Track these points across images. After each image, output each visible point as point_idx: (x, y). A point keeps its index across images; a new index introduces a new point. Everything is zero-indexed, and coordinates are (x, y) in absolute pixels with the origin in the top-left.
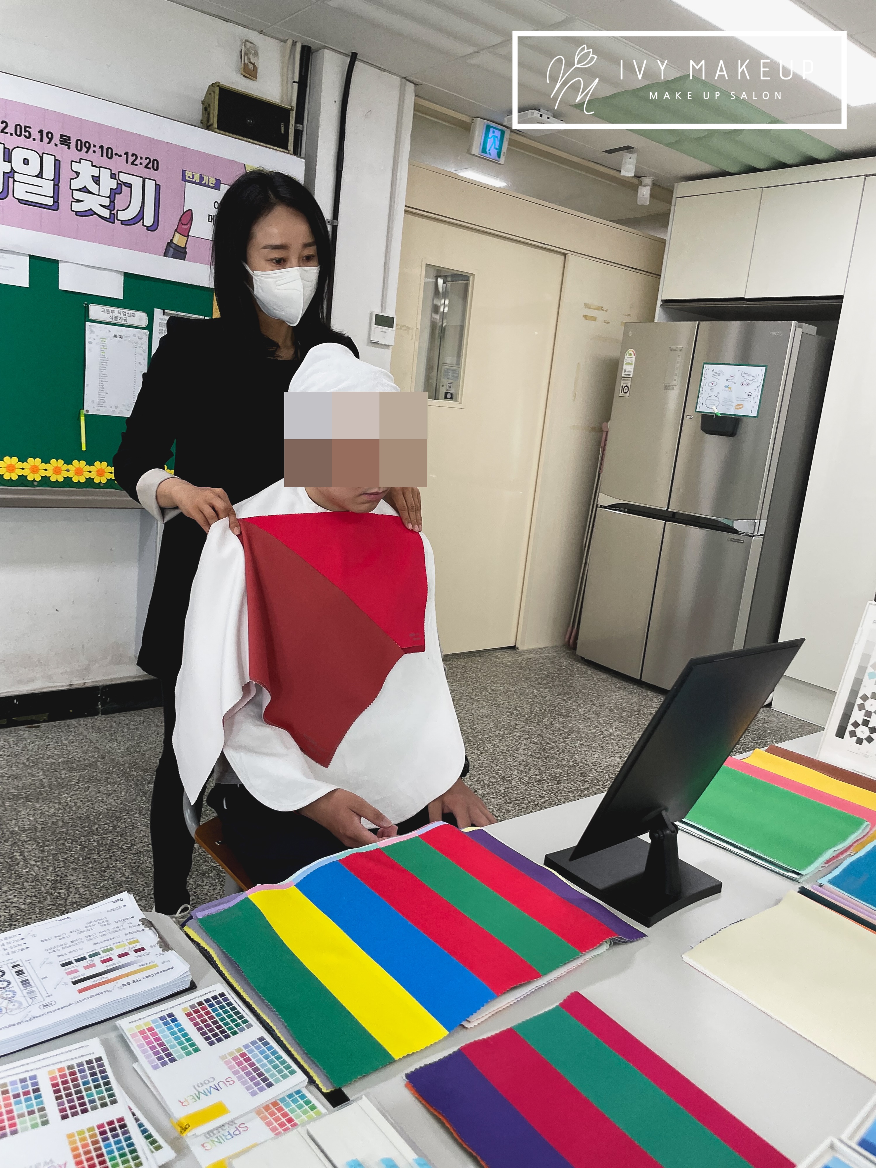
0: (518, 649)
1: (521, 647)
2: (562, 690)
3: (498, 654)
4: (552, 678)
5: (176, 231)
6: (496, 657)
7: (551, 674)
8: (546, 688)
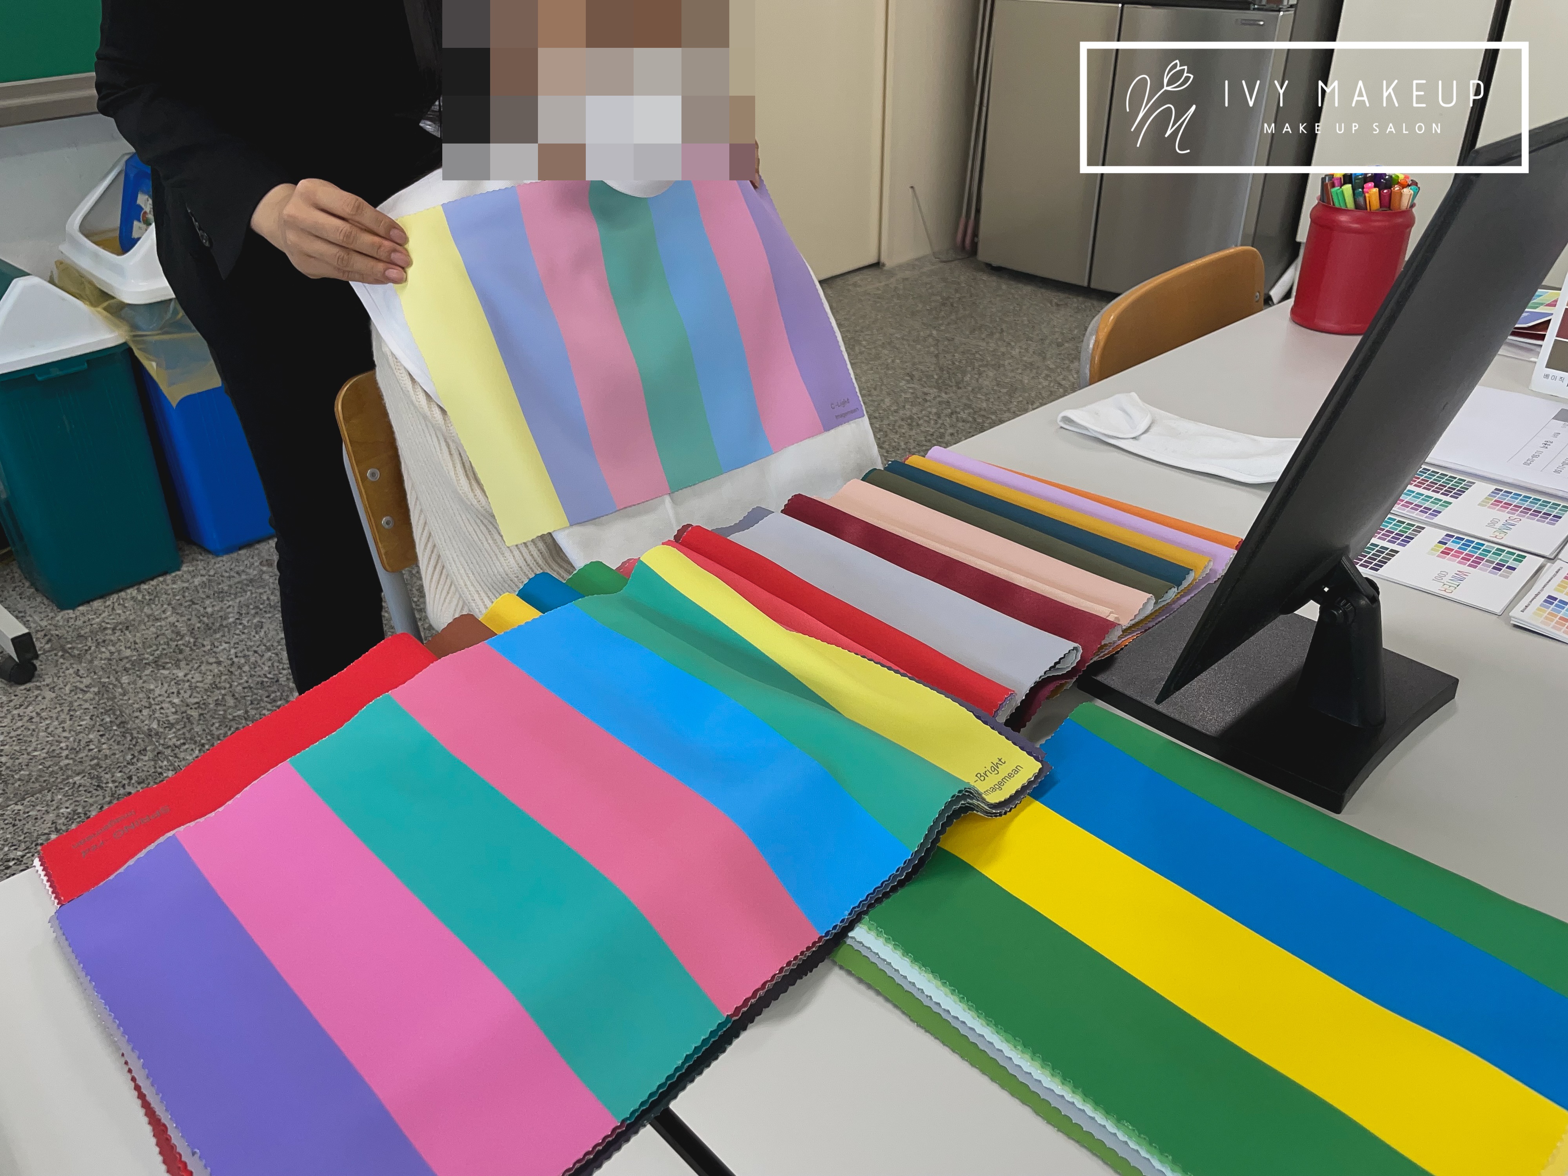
0: (884, 265)
1: (889, 262)
2: (973, 323)
3: (857, 278)
4: (952, 305)
6: (855, 285)
7: (948, 298)
8: (949, 324)
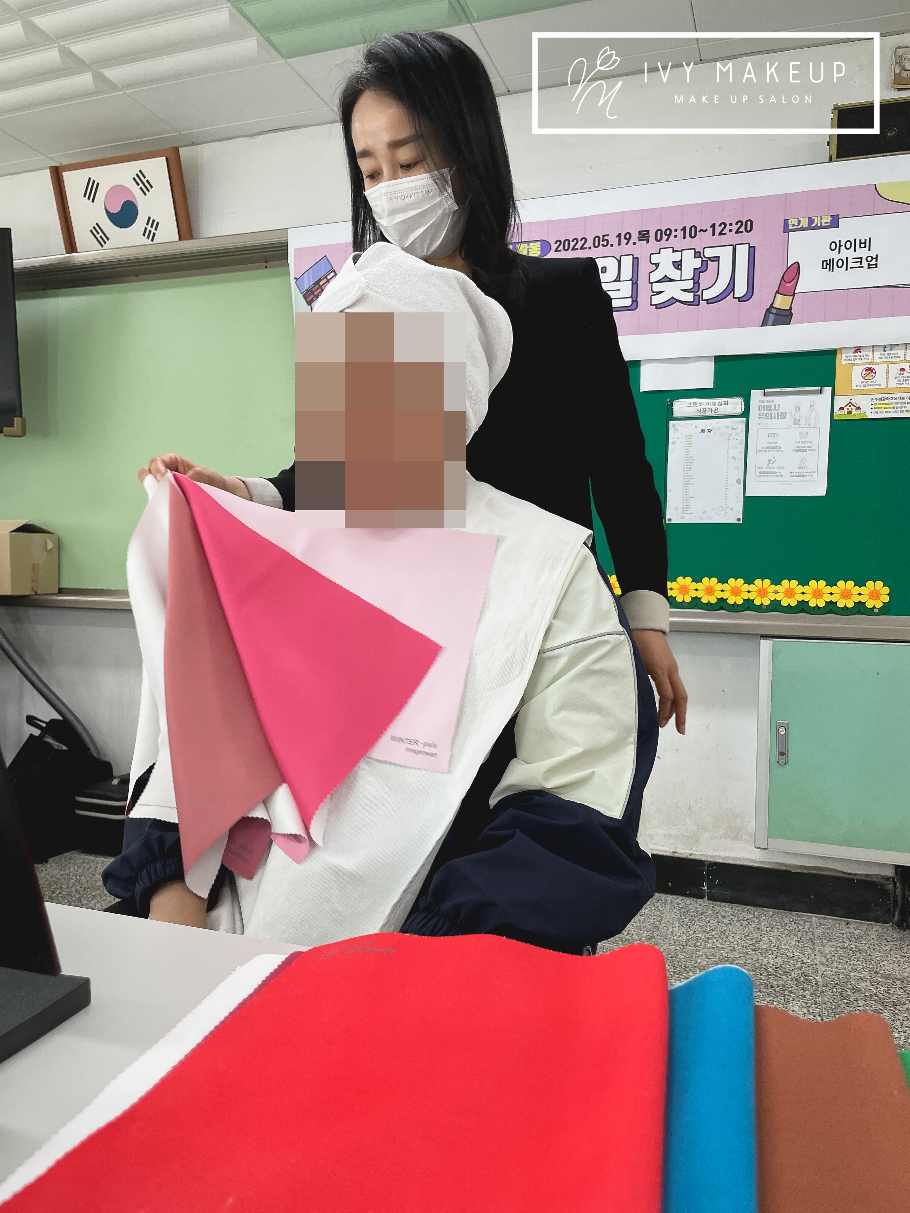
5: (777, 292)
